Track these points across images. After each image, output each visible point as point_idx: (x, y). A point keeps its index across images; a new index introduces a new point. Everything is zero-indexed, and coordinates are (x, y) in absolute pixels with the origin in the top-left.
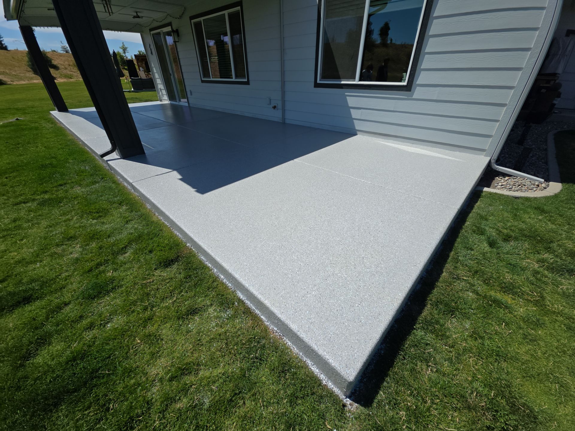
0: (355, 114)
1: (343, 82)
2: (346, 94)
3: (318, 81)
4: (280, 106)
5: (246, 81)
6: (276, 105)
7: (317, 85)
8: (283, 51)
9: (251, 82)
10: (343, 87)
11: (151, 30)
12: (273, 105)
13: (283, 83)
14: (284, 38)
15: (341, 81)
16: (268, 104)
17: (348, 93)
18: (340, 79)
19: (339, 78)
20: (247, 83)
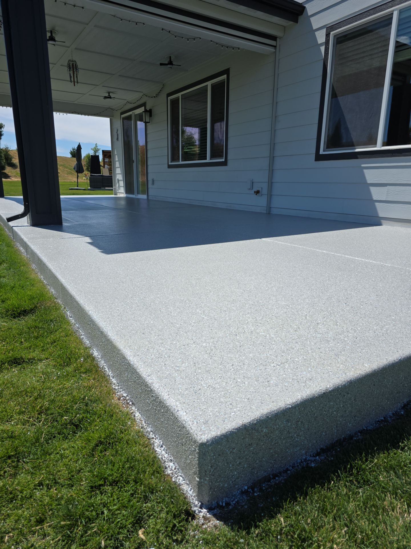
0: (376, 193)
1: (357, 150)
2: (363, 165)
3: (321, 152)
4: (265, 191)
5: (223, 161)
6: (260, 189)
7: (319, 157)
8: (275, 118)
9: (229, 162)
10: (359, 156)
11: (122, 113)
12: (255, 189)
13: (272, 159)
14: (277, 103)
15: (355, 149)
16: (249, 189)
17: (365, 163)
18: (354, 146)
19: (352, 145)
20: (225, 163)
